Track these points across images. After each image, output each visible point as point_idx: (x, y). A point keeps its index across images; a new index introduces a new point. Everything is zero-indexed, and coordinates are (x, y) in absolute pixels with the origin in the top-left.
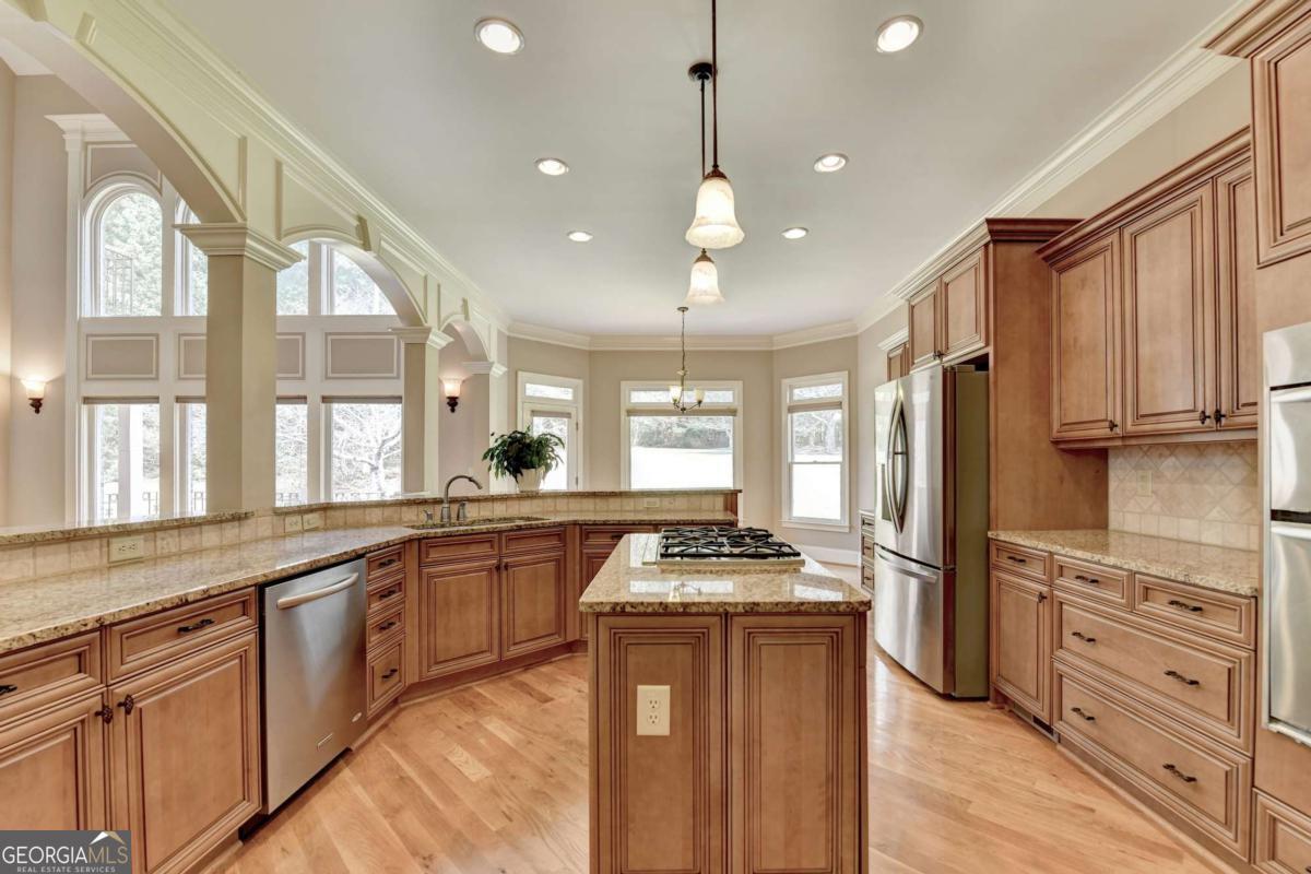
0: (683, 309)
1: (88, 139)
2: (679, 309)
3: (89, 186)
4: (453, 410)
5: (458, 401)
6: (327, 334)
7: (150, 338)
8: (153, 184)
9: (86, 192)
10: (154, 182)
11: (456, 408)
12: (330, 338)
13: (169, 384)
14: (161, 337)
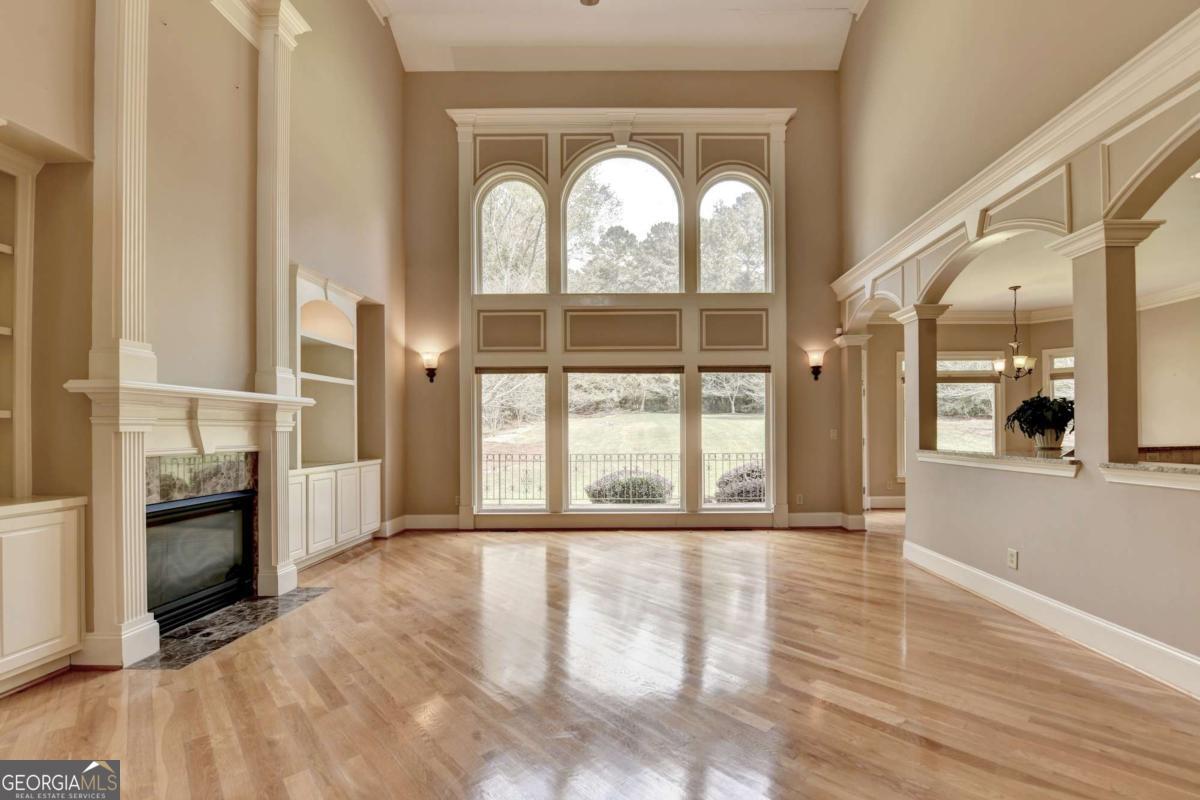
0: (1015, 288)
1: (477, 131)
2: (1011, 288)
3: (478, 174)
4: (816, 378)
5: (821, 370)
6: (702, 310)
7: (538, 313)
8: (539, 173)
9: (476, 180)
10: (539, 170)
11: (820, 376)
12: (704, 313)
13: (555, 354)
14: (548, 312)
